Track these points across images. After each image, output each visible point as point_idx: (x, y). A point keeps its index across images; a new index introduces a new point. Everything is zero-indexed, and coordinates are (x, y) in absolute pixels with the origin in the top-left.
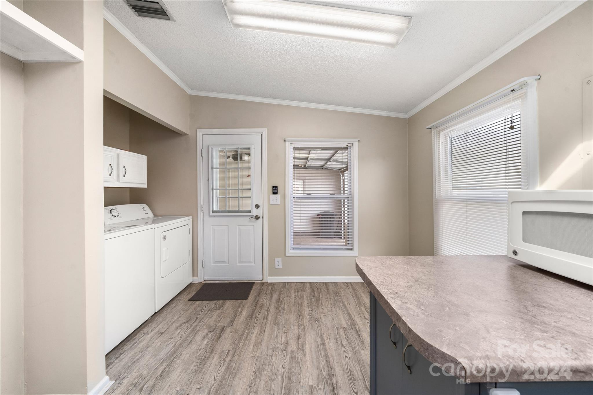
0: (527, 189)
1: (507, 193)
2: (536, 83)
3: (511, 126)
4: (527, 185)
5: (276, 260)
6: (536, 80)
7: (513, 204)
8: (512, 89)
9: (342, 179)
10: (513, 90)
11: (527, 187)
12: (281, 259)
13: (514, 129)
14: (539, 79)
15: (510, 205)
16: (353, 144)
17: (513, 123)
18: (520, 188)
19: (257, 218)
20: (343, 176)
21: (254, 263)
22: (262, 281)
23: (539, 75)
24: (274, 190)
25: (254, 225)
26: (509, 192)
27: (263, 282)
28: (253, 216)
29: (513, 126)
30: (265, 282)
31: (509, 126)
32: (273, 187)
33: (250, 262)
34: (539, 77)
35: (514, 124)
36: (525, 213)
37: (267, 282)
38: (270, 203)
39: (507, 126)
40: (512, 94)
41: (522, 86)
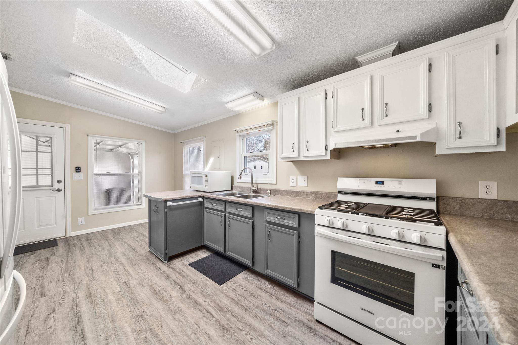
2: (205, 138)
5: (78, 219)
9: (131, 160)
12: (84, 218)
16: (141, 143)
17: (201, 149)
19: (59, 190)
20: (132, 158)
21: (56, 225)
22: (64, 236)
24: (77, 169)
25: (55, 196)
27: (66, 237)
28: (56, 189)
30: (68, 236)
32: (76, 167)
33: (51, 224)
36: (192, 177)
37: (70, 236)
38: (73, 179)
40: (201, 140)
41: (203, 138)
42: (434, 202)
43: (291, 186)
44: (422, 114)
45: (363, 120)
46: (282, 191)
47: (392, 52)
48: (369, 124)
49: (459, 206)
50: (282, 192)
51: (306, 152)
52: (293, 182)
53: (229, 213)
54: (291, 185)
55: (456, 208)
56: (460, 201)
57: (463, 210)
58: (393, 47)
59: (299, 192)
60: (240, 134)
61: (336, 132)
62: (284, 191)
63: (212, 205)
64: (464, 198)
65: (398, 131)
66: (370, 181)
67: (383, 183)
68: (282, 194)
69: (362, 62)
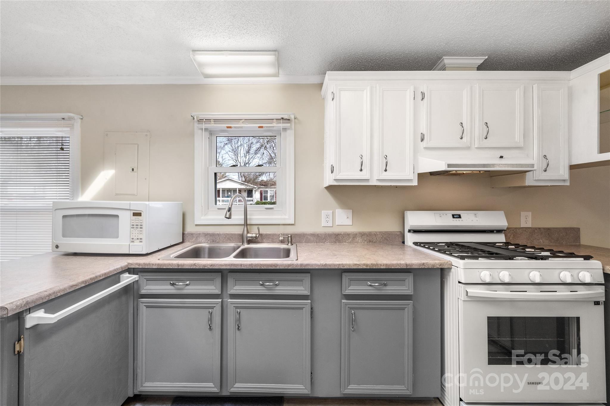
0: (73, 200)
1: (52, 203)
2: (80, 121)
3: (61, 147)
4: (73, 197)
6: (80, 118)
7: (57, 211)
8: (63, 117)
10: (63, 119)
11: (72, 198)
13: (64, 150)
14: (82, 119)
15: (54, 212)
17: (63, 145)
18: (68, 199)
23: (82, 116)
26: (54, 202)
29: (63, 148)
31: (60, 147)
34: (82, 117)
35: (64, 147)
36: (64, 217)
39: (58, 147)
40: (63, 121)
41: (70, 119)
42: (502, 234)
43: (323, 227)
44: (519, 142)
45: (462, 138)
46: (308, 235)
47: (477, 66)
48: (468, 144)
49: (512, 236)
50: (309, 237)
51: (383, 172)
52: (327, 219)
53: (233, 296)
54: (324, 224)
55: (511, 239)
56: (513, 231)
57: (515, 240)
58: (480, 61)
59: (341, 234)
60: (208, 126)
61: (426, 148)
62: (313, 235)
63: (172, 287)
64: (515, 228)
65: (501, 157)
66: (446, 215)
67: (459, 216)
68: (308, 241)
69: (446, 66)
